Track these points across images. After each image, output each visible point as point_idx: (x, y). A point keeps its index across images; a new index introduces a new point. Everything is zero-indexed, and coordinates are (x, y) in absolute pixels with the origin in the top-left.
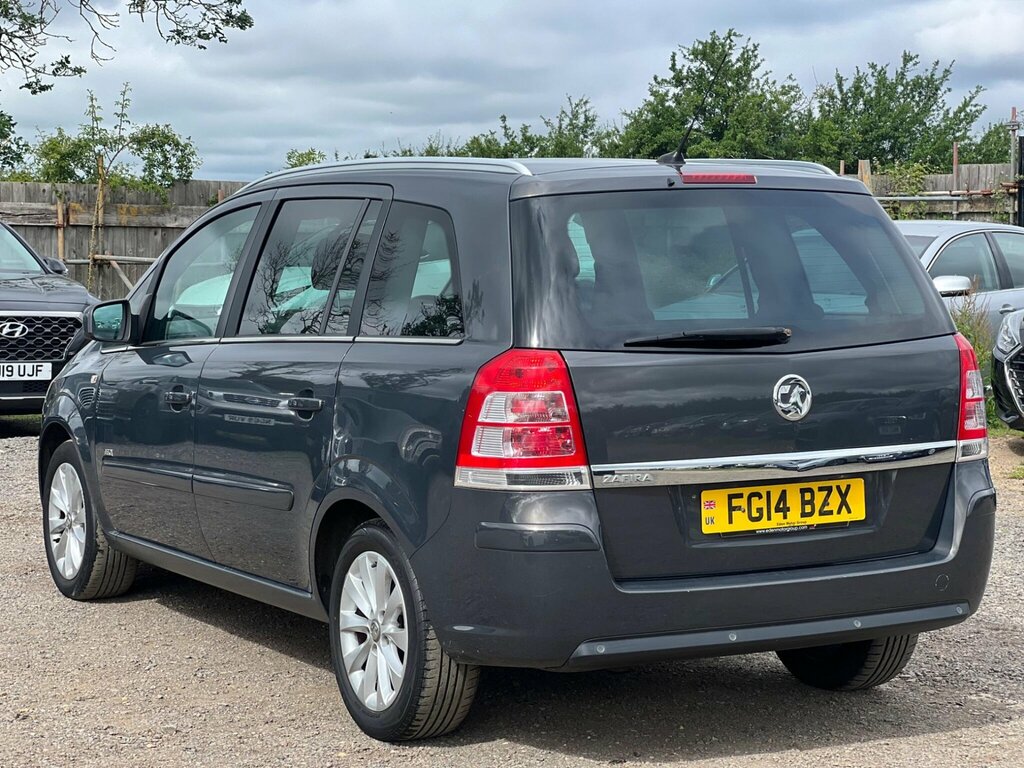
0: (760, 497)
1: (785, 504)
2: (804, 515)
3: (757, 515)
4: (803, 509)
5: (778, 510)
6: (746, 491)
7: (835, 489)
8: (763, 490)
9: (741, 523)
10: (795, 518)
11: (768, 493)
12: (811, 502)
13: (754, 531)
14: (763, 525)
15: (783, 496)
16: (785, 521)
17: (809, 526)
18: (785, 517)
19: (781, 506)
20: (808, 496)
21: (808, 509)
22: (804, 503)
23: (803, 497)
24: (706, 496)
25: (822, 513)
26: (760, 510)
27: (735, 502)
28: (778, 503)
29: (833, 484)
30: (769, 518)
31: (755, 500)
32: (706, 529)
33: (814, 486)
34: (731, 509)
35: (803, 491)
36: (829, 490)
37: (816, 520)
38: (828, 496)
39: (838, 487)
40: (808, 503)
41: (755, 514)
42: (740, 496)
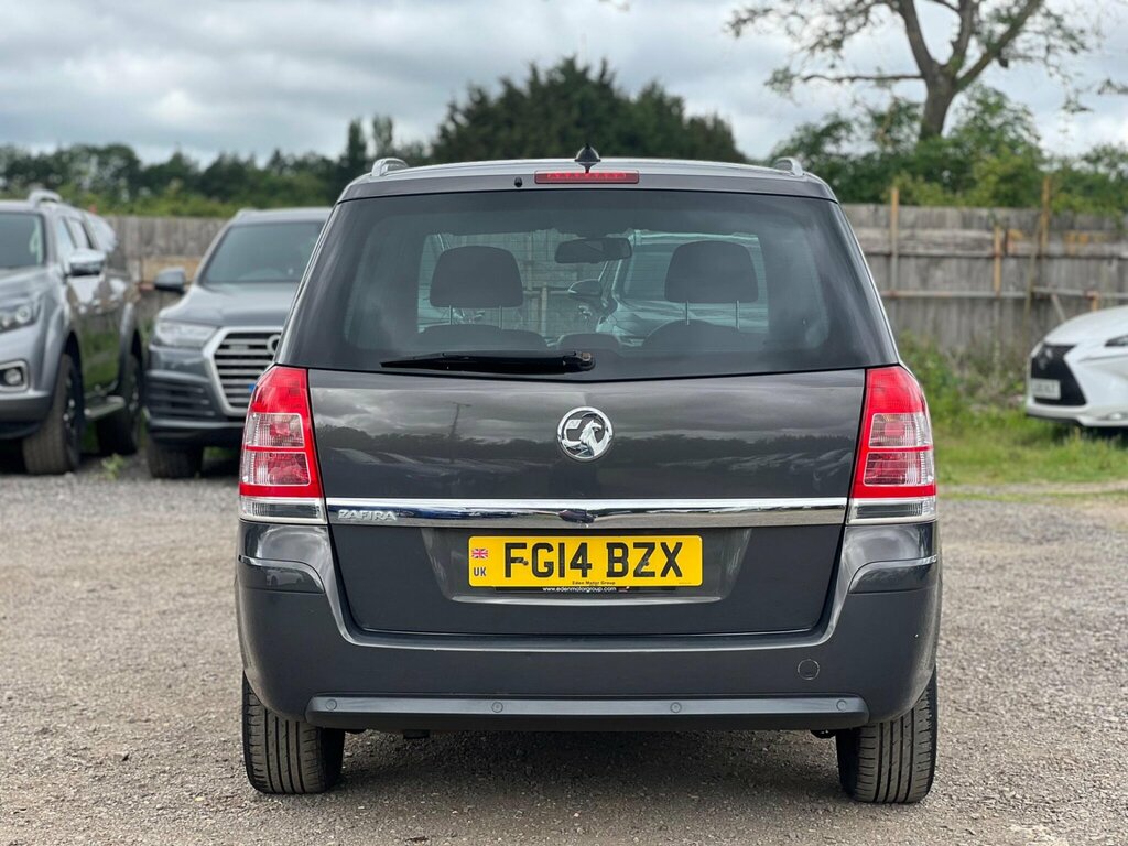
0: (550, 548)
1: (585, 559)
2: (611, 574)
3: (546, 570)
4: (611, 567)
5: (574, 565)
6: (531, 541)
7: (658, 547)
8: (554, 541)
9: (523, 577)
10: (598, 575)
11: (562, 546)
12: (623, 560)
13: (541, 588)
14: (553, 581)
15: (583, 549)
16: (584, 580)
17: (618, 588)
18: (584, 575)
19: (580, 562)
20: (618, 553)
21: (618, 567)
22: (612, 560)
23: (611, 553)
24: (475, 543)
25: (637, 574)
26: (549, 565)
27: (515, 553)
28: (576, 557)
29: (657, 540)
30: (562, 574)
31: (542, 553)
32: (474, 581)
33: (629, 541)
34: (509, 561)
35: (611, 547)
36: (651, 547)
37: (629, 581)
38: (648, 554)
39: (664, 546)
40: (618, 560)
41: (542, 569)
42: (524, 546)
